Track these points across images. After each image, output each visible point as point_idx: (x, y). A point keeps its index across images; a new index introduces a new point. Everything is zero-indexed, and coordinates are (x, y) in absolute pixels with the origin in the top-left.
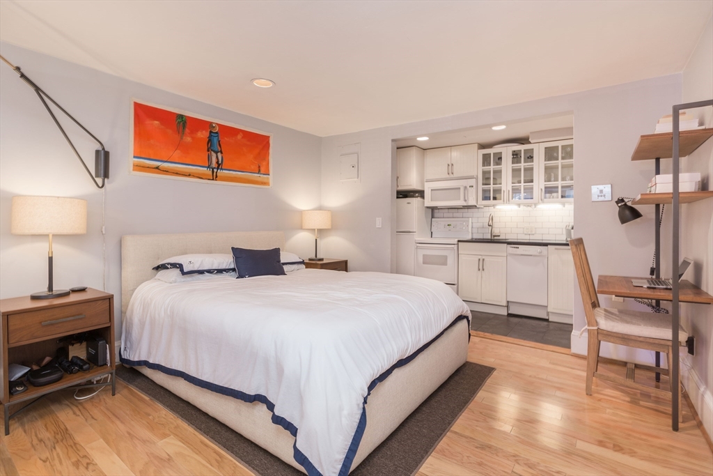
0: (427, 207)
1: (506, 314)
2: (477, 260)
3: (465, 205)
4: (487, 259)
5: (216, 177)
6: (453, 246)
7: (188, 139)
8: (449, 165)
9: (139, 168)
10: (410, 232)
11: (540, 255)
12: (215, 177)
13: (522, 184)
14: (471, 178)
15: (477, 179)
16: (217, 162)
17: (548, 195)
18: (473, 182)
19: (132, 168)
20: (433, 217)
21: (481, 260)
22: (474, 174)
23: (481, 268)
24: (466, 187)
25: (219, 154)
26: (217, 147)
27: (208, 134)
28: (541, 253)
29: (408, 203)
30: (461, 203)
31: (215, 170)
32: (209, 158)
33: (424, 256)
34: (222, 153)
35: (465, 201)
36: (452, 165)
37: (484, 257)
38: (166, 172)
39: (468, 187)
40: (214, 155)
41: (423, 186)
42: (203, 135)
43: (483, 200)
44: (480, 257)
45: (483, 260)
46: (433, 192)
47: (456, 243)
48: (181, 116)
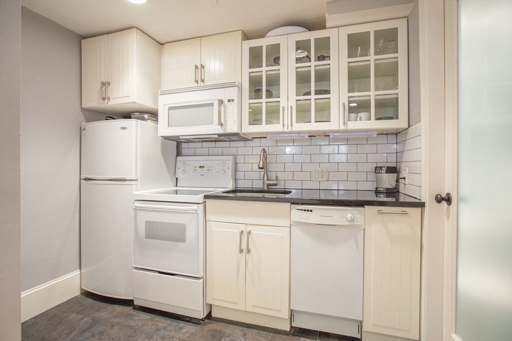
0: (165, 138)
1: (288, 329)
2: (238, 231)
3: (221, 132)
4: (255, 231)
6: (195, 207)
8: (197, 67)
10: (125, 180)
11: (352, 225)
13: (313, 97)
14: (231, 85)
15: (240, 88)
17: (353, 115)
18: (233, 93)
20: (179, 154)
21: (245, 234)
22: (237, 80)
23: (244, 247)
24: (221, 102)
28: (352, 220)
29: (123, 128)
30: (213, 129)
33: (149, 224)
35: (222, 125)
36: (203, 67)
37: (249, 228)
39: (226, 102)
41: (156, 101)
43: (250, 124)
44: (242, 227)
45: (249, 233)
46: (172, 112)
47: (202, 200)
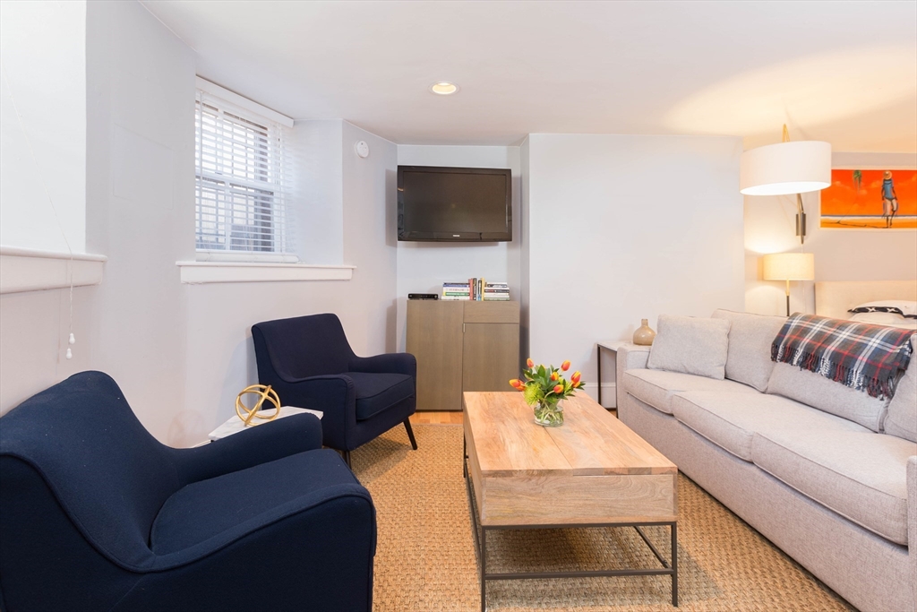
5: (891, 224)
7: (864, 192)
9: (825, 224)
12: (889, 225)
16: (892, 210)
19: (819, 225)
25: (894, 201)
26: (890, 195)
27: (882, 183)
31: (890, 218)
32: (884, 206)
34: (896, 198)
38: (845, 225)
40: (889, 203)
42: (877, 184)
48: (857, 172)
